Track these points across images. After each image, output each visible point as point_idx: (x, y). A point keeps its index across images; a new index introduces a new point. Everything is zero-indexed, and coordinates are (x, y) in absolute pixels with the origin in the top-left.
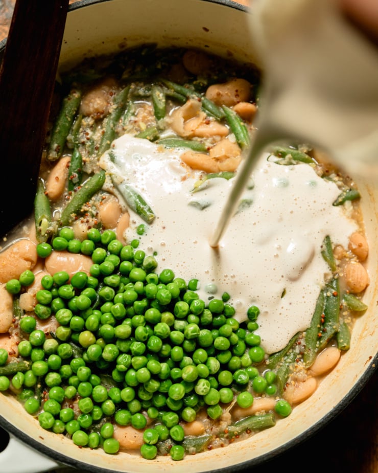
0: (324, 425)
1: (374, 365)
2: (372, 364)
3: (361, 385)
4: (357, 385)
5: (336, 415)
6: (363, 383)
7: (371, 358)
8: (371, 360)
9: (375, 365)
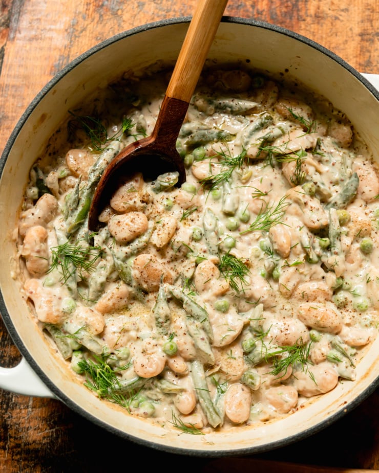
0: (284, 445)
1: (345, 410)
2: (344, 409)
3: (328, 423)
4: (325, 422)
5: (297, 439)
6: (331, 422)
7: (346, 403)
8: (345, 405)
9: (347, 411)
